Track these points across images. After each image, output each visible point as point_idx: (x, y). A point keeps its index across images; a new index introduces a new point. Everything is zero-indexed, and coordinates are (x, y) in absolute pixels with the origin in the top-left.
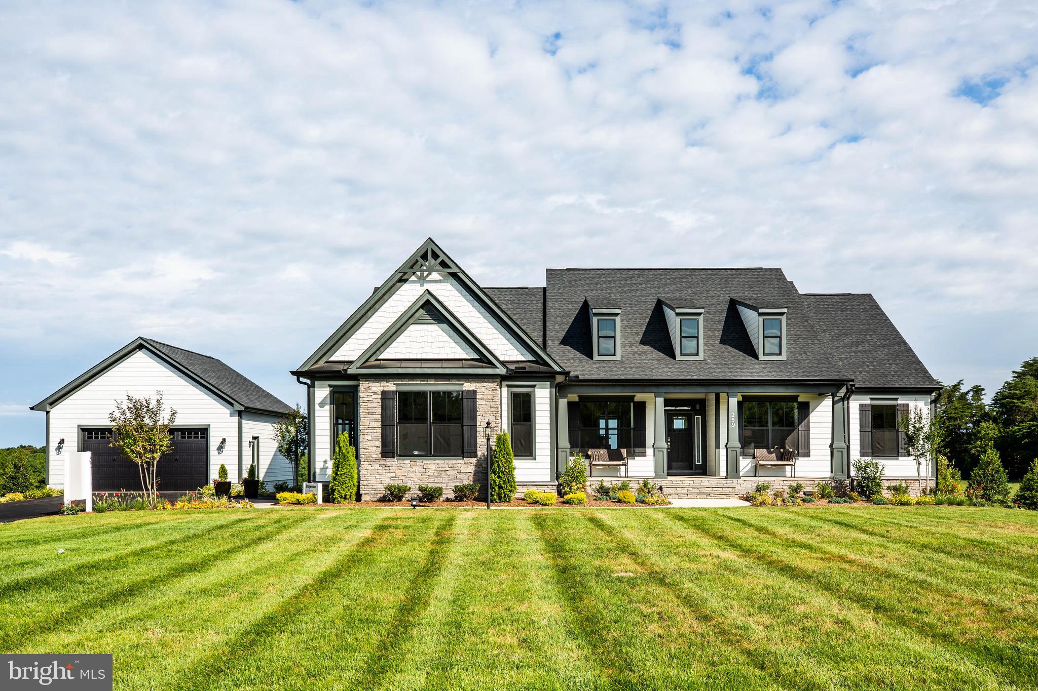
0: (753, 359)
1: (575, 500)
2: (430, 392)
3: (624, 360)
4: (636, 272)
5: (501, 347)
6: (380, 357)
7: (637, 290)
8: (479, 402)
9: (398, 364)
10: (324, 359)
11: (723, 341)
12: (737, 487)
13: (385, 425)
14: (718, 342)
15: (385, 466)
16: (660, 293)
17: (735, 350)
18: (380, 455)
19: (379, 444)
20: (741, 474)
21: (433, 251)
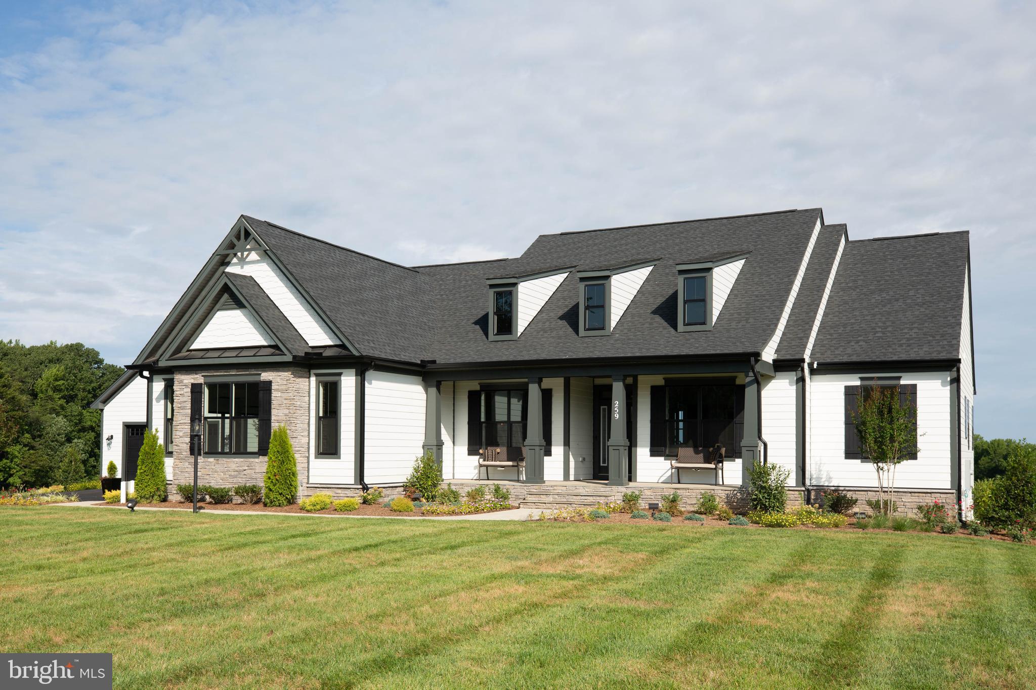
2: (233, 383)
5: (311, 331)
6: (190, 348)
8: (274, 394)
18: (189, 453)
19: (188, 440)
21: (245, 229)
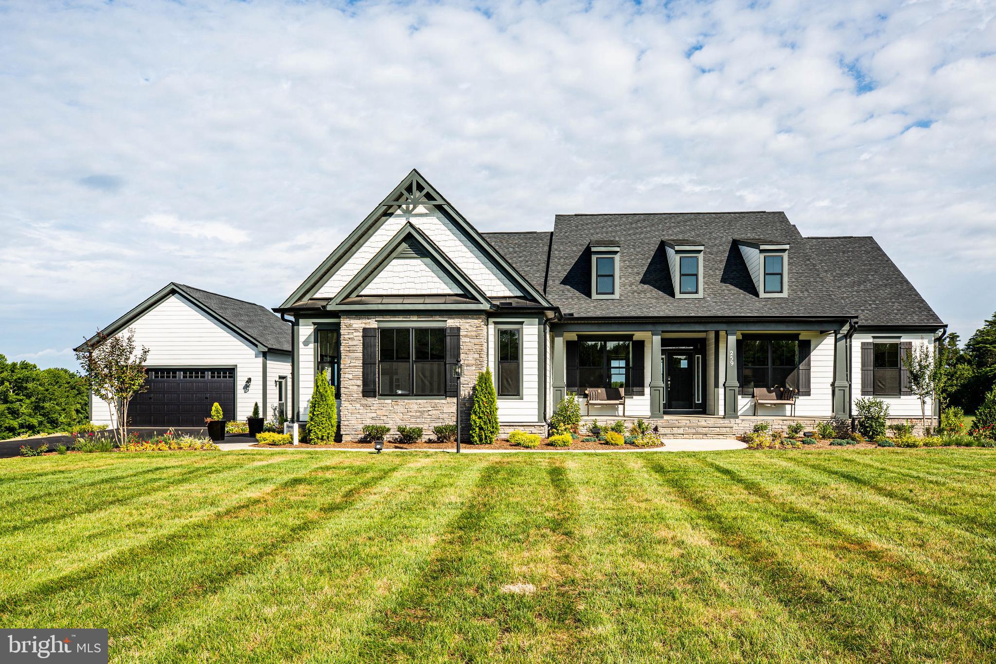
0: (754, 297)
1: (559, 442)
2: (412, 329)
3: (623, 298)
4: (642, 216)
5: (488, 283)
6: (362, 293)
7: (642, 233)
8: (463, 339)
9: (379, 300)
10: (308, 296)
11: (724, 280)
12: (735, 427)
13: (367, 363)
14: (718, 281)
15: (366, 406)
16: (663, 235)
17: (736, 288)
18: (361, 395)
19: (360, 383)
20: (739, 414)
21: (418, 183)
